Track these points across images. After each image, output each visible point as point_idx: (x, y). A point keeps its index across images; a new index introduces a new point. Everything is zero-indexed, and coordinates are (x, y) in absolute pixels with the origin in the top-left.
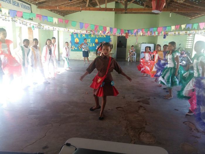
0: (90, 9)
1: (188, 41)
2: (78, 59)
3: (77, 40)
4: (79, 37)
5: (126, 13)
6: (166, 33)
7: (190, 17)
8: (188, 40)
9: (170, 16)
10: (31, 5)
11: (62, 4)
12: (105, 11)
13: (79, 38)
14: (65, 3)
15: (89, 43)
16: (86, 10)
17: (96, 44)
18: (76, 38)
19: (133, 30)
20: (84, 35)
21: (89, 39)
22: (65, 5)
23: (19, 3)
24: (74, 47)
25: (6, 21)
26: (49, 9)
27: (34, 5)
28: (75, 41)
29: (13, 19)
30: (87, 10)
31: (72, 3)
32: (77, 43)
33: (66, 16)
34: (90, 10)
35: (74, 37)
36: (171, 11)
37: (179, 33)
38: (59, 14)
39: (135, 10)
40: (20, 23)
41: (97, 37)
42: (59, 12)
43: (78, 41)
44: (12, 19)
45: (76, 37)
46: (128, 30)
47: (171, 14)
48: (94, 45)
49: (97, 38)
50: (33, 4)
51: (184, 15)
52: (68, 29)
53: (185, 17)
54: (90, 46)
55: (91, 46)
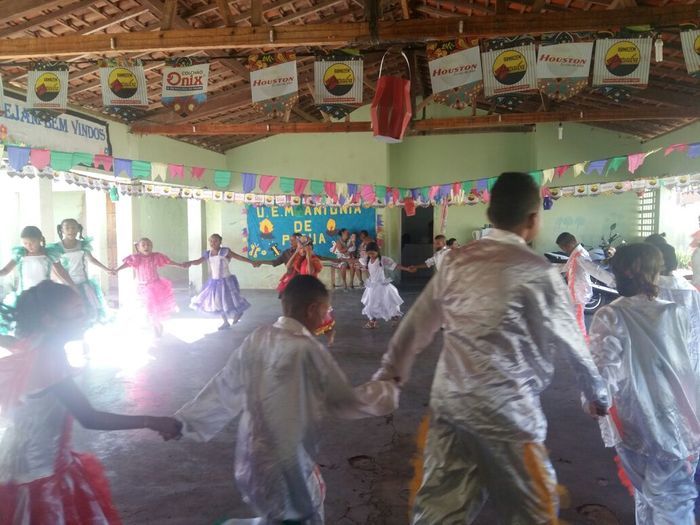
0: (298, 127)
1: (640, 212)
2: (271, 288)
3: (266, 225)
4: (273, 215)
6: (551, 190)
7: (638, 135)
8: (641, 208)
9: (560, 137)
10: (107, 126)
11: (212, 115)
12: (344, 134)
13: (272, 220)
14: (222, 113)
16: (284, 130)
17: (329, 234)
18: (262, 219)
19: (427, 190)
20: (290, 210)
21: (306, 222)
22: (223, 119)
23: (65, 121)
24: (258, 249)
25: (22, 176)
26: (174, 135)
27: (117, 124)
28: (262, 230)
29: (46, 172)
30: (288, 131)
31: (245, 113)
32: (268, 236)
33: (230, 151)
34: (295, 130)
35: (259, 216)
36: (560, 120)
37: (593, 190)
38: (208, 148)
39: (442, 124)
40: (70, 182)
41: (332, 213)
42: (206, 140)
43: (270, 229)
44: (41, 171)
45: (262, 216)
46: (412, 190)
47: (561, 129)
48: (322, 239)
49: (333, 217)
50: (116, 119)
51: (619, 130)
52: (227, 193)
53: (623, 134)
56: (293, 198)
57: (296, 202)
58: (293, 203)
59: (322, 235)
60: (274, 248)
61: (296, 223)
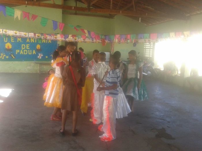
3: (8, 45)
4: (12, 41)
5: (76, 14)
6: (136, 40)
7: (146, 24)
8: (145, 48)
13: (11, 43)
15: (28, 50)
16: (34, 5)
17: (38, 51)
18: (6, 43)
20: (20, 39)
24: (4, 56)
28: (6, 47)
32: (9, 50)
35: (5, 41)
36: (140, 15)
43: (10, 47)
45: (7, 41)
47: (140, 18)
48: (34, 52)
49: (39, 44)
52: (4, 30)
54: (29, 54)
55: (31, 54)
56: (37, 35)
57: (38, 36)
58: (37, 37)
59: (34, 51)
60: (12, 55)
61: (22, 45)
